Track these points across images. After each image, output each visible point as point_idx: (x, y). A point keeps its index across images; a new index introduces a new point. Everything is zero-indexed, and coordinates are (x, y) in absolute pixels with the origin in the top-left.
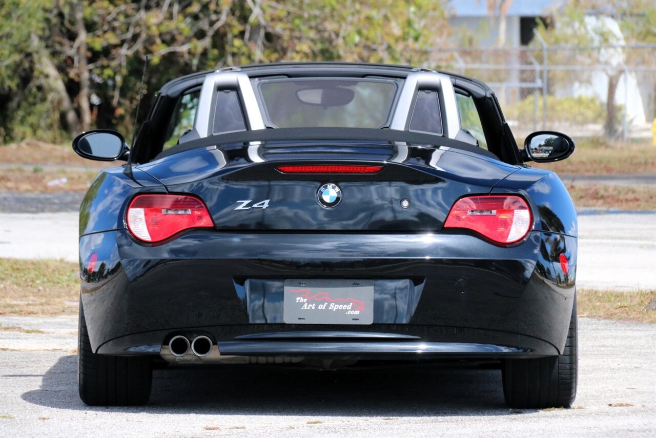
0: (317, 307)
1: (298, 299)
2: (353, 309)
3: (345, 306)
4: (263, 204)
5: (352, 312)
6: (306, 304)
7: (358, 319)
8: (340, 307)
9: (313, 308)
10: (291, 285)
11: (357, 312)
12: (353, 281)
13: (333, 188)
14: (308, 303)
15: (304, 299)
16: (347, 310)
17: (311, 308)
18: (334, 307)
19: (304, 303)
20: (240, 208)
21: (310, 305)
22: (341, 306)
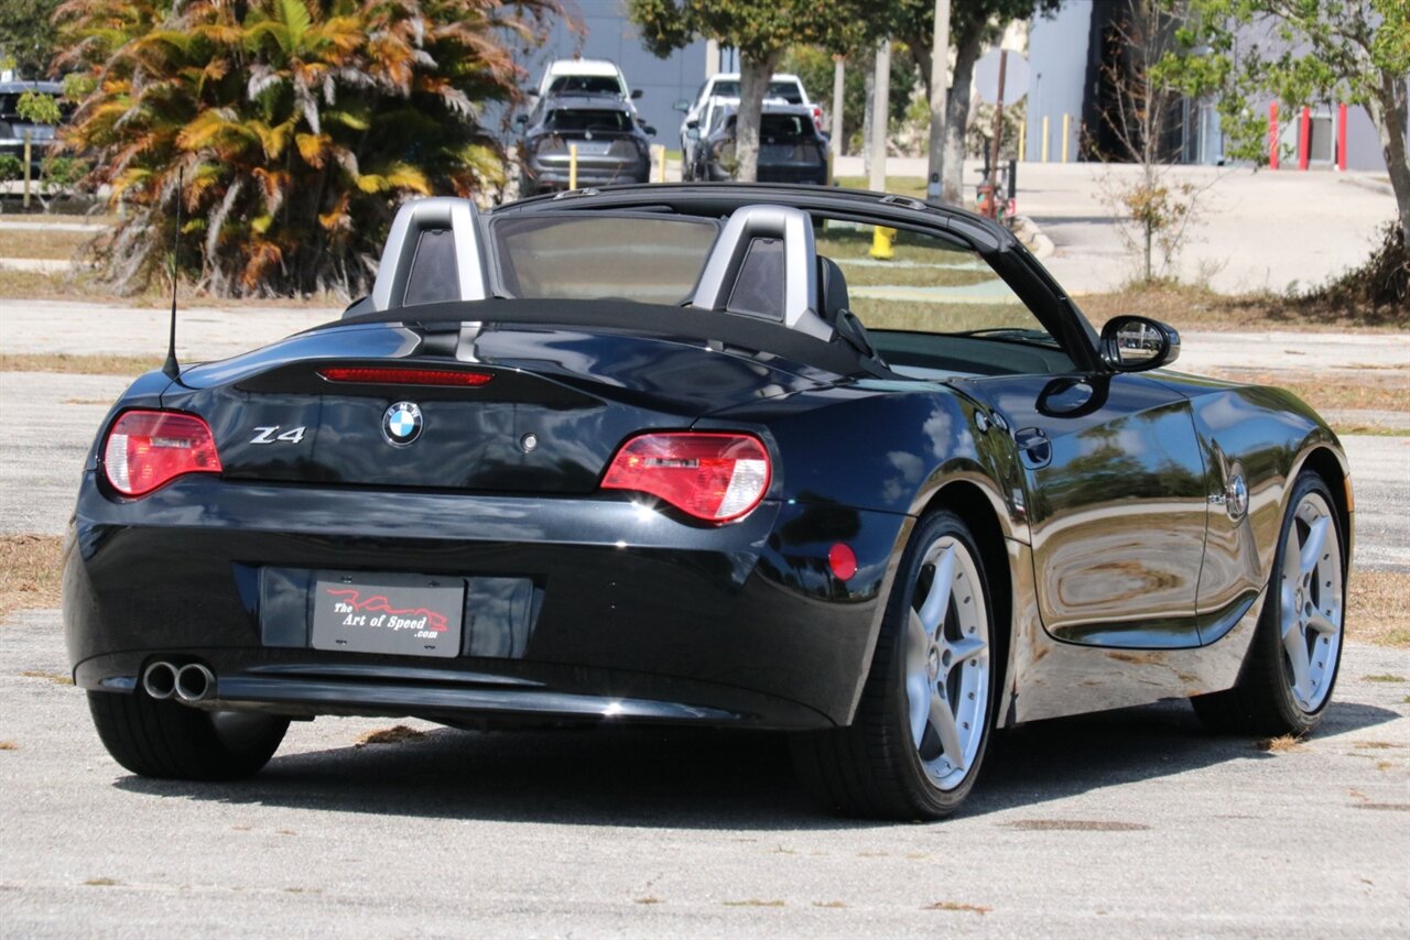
0: (367, 622)
1: (338, 606)
2: (427, 628)
3: (415, 622)
4: (294, 434)
5: (425, 634)
6: (350, 616)
7: (434, 647)
8: (407, 624)
9: (362, 623)
10: (329, 580)
11: (433, 635)
12: (430, 579)
13: (410, 410)
14: (355, 614)
15: (348, 605)
16: (416, 630)
17: (358, 623)
18: (396, 623)
19: (346, 614)
20: (260, 439)
21: (357, 619)
22: (408, 622)
